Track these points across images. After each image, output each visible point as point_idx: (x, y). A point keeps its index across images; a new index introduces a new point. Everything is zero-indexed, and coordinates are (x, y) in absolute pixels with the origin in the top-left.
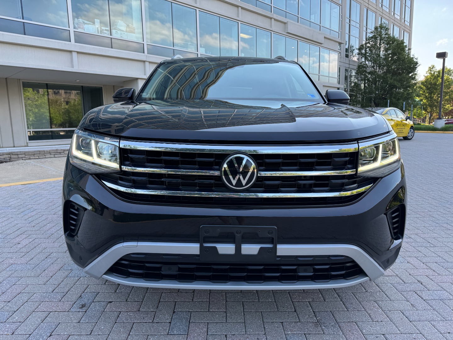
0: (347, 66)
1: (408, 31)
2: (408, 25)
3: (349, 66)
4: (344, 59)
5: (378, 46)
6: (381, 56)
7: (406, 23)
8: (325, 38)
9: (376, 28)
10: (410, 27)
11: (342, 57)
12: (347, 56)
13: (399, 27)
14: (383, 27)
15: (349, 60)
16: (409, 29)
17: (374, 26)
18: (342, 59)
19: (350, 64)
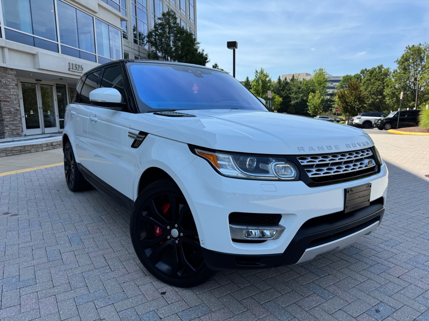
0: (137, 53)
1: (194, 29)
2: (193, 23)
3: (139, 54)
4: (133, 45)
5: (167, 36)
6: (171, 46)
7: (191, 20)
8: (99, 5)
9: (164, 15)
10: (195, 25)
11: (130, 41)
12: (135, 42)
13: (186, 23)
14: (171, 15)
15: (139, 46)
16: (194, 26)
17: (161, 12)
18: (130, 44)
19: (140, 51)
